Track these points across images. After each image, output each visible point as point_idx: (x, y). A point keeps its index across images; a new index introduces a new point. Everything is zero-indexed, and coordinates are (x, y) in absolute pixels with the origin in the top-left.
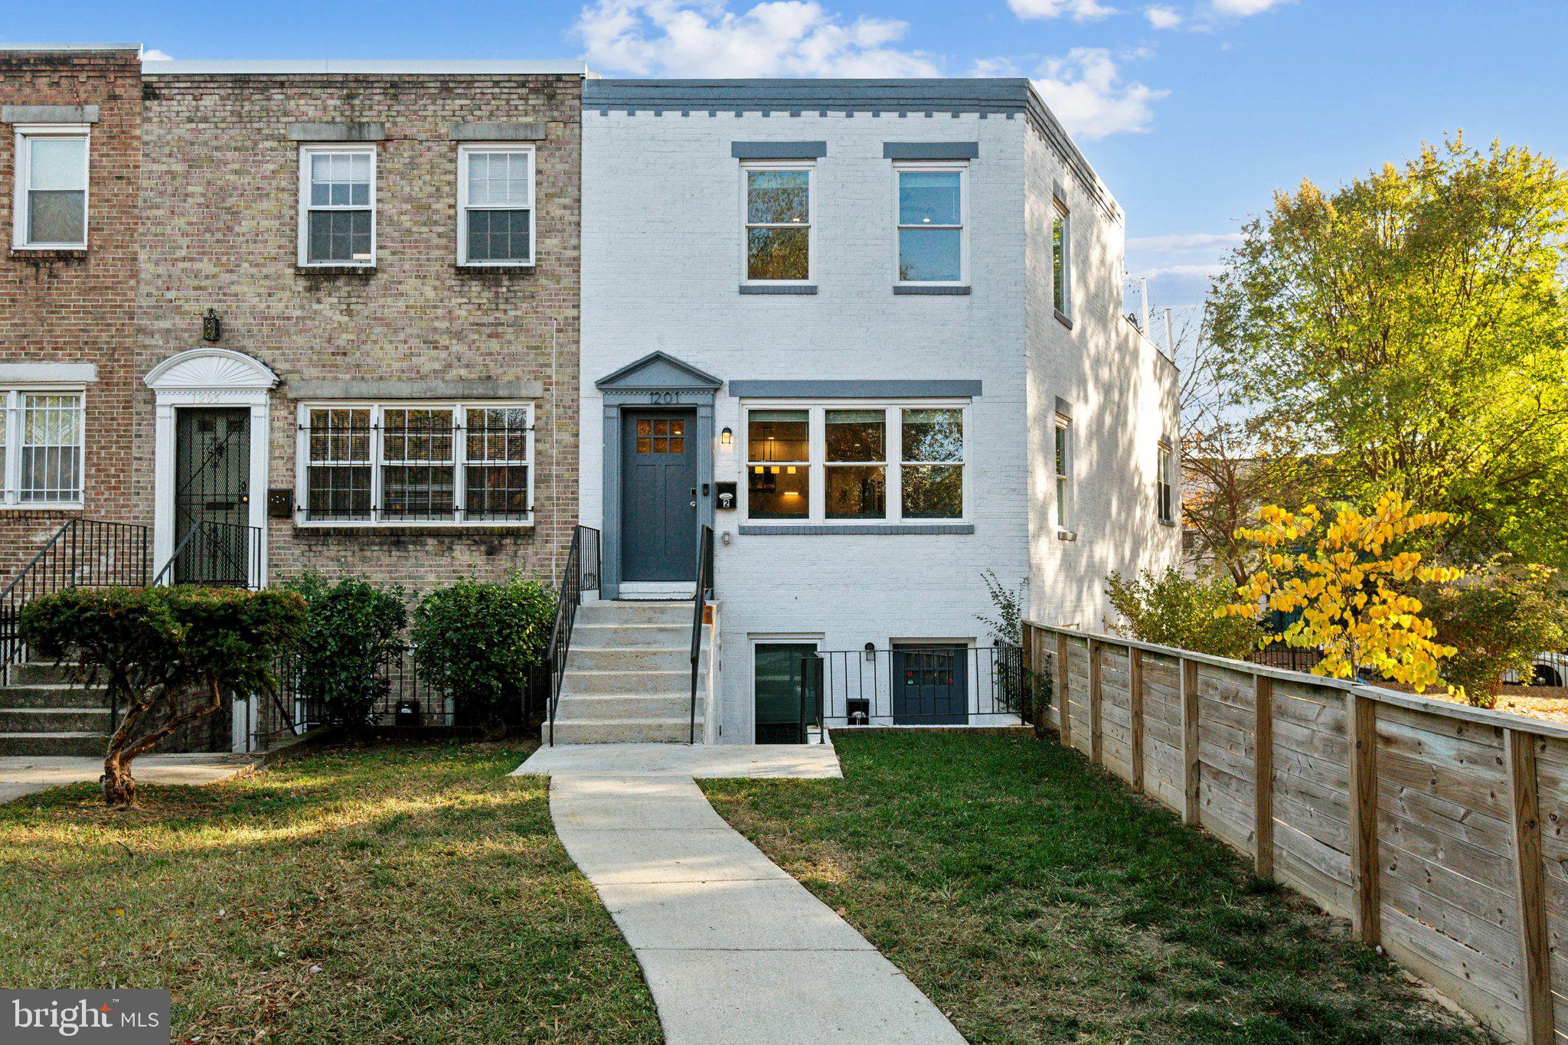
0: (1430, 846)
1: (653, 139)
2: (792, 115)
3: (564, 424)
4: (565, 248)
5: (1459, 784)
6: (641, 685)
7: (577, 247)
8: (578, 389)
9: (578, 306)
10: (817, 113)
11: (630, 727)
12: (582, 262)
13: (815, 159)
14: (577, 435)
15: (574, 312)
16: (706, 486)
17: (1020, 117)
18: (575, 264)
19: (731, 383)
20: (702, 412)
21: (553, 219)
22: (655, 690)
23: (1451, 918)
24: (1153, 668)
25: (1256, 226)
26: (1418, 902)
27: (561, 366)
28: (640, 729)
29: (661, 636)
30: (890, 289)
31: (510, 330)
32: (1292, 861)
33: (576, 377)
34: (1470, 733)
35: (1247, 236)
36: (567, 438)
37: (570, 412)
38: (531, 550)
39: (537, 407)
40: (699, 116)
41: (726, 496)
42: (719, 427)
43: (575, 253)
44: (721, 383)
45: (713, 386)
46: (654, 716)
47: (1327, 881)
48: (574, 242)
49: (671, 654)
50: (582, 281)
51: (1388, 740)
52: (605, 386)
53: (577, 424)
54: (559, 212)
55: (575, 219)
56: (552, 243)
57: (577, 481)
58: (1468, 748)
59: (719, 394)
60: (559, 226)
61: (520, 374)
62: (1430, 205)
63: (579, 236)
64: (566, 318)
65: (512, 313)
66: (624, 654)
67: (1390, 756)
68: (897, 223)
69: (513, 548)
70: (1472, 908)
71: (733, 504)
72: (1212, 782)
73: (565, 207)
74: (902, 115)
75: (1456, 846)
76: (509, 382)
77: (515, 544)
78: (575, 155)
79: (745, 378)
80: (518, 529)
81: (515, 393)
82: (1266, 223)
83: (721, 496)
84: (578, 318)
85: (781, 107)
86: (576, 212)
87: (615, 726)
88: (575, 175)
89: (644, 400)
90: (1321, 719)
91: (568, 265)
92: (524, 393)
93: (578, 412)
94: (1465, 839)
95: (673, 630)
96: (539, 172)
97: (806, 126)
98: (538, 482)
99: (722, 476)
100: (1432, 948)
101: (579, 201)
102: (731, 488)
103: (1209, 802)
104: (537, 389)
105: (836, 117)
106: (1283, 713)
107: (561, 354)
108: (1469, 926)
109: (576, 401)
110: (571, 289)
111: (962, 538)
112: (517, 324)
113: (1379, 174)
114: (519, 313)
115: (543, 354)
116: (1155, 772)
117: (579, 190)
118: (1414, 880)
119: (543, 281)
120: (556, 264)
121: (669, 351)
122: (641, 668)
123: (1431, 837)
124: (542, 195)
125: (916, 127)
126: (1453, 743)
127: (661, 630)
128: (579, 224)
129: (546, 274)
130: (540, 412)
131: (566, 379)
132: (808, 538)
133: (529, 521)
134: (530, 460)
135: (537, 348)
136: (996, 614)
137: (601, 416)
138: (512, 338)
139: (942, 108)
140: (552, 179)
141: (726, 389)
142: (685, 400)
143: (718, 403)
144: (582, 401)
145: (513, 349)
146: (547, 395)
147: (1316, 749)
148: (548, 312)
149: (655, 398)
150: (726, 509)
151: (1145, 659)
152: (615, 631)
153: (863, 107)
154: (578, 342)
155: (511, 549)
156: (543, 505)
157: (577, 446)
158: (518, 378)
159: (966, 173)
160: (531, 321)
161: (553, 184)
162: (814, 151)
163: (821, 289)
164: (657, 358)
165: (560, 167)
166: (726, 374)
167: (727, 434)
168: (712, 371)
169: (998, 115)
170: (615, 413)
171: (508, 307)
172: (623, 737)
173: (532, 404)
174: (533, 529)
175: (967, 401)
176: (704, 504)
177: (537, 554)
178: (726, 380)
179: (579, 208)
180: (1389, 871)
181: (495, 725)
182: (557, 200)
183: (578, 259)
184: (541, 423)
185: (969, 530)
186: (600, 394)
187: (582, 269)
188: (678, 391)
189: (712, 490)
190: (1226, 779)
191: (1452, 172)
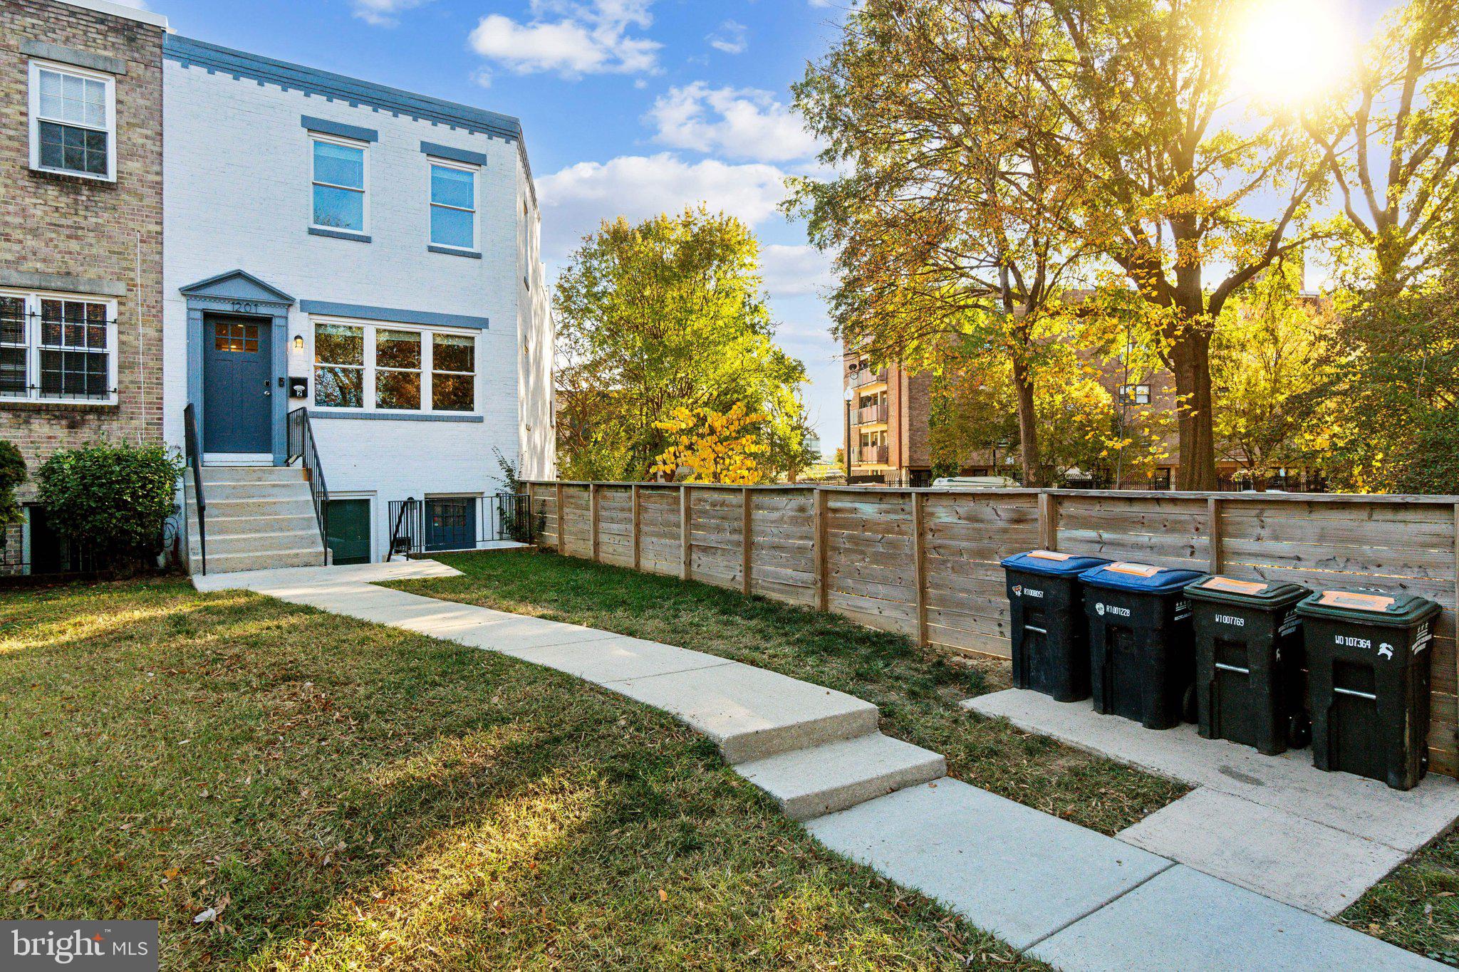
0: (860, 557)
1: (231, 97)
2: (351, 105)
3: (148, 321)
4: (147, 172)
5: (879, 524)
6: (270, 527)
7: (160, 173)
8: (161, 292)
9: (161, 223)
10: (371, 108)
11: (271, 557)
12: (165, 187)
13: (368, 142)
14: (161, 331)
15: (158, 228)
16: (281, 380)
17: (514, 143)
18: (158, 188)
19: (301, 301)
20: (276, 322)
21: (134, 145)
22: (281, 530)
23: (871, 588)
24: (650, 496)
25: (590, 239)
26: (852, 585)
27: (144, 271)
28: (280, 557)
29: (275, 490)
30: (425, 248)
31: (92, 234)
32: (766, 584)
33: (160, 282)
34: (886, 500)
35: (584, 245)
36: (152, 333)
37: (154, 311)
38: (115, 425)
39: (120, 303)
40: (272, 89)
41: (299, 388)
42: (292, 335)
43: (158, 178)
44: (293, 300)
45: (287, 302)
46: (287, 548)
47: (793, 587)
48: (156, 168)
49: (288, 503)
50: (165, 202)
51: (835, 511)
52: (189, 293)
53: (161, 321)
54: (141, 141)
55: (157, 149)
56: (134, 166)
57: (161, 369)
58: (884, 506)
59: (291, 309)
60: (141, 152)
61: (102, 273)
62: (687, 242)
63: (161, 164)
64: (149, 232)
65: (94, 220)
66: (248, 504)
67: (836, 518)
68: (430, 201)
69: (96, 423)
70: (884, 582)
71: (305, 395)
72: (701, 555)
73: (147, 137)
74: (434, 124)
75: (876, 554)
76: (90, 280)
77: (99, 419)
78: (156, 95)
79: (314, 299)
80: (102, 407)
81: (97, 290)
82: (596, 238)
83: (295, 388)
84: (161, 233)
85: (343, 98)
86: (158, 143)
87: (257, 557)
88: (157, 112)
89: (226, 308)
90: (788, 507)
91: (150, 187)
92: (106, 291)
93: (161, 311)
94: (881, 550)
95: (284, 486)
96: (119, 102)
97: (362, 116)
98: (121, 368)
99: (294, 372)
100: (860, 605)
101: (161, 135)
102: (303, 382)
103: (699, 566)
104: (121, 289)
105: (384, 115)
106: (759, 507)
107: (144, 261)
108: (881, 589)
109: (160, 302)
110: (155, 208)
111: (475, 425)
112: (97, 229)
113: (659, 220)
114: (100, 221)
115: (126, 259)
116: (651, 555)
117: (161, 125)
118: (850, 575)
119: (124, 196)
120: (137, 185)
121: (248, 271)
122: (263, 514)
123: (862, 553)
124: (123, 122)
125: (443, 135)
126: (877, 506)
127: (274, 486)
128: (161, 154)
129: (129, 192)
130: (122, 308)
131: (150, 283)
132: (364, 421)
133: (113, 400)
134: (112, 348)
135: (120, 253)
136: (503, 475)
137: (184, 317)
138: (93, 241)
139: (463, 126)
140: (133, 110)
141: (298, 305)
142: (263, 311)
143: (291, 316)
144: (165, 303)
145: (94, 251)
146: (130, 295)
147: (786, 523)
148: (131, 225)
149: (237, 307)
150: (299, 398)
151: (641, 491)
152: (234, 487)
153: (406, 112)
154: (161, 253)
155: (94, 424)
156: (127, 387)
157: (161, 340)
158: (100, 277)
159: (479, 175)
160: (114, 229)
161: (135, 115)
162: (368, 136)
163: (373, 239)
164: (238, 275)
165: (141, 102)
166: (298, 293)
167: (299, 340)
168: (286, 291)
169: (500, 139)
170: (199, 315)
171: (89, 214)
172: (265, 565)
173: (115, 301)
174: (117, 407)
175: (478, 331)
176: (279, 394)
177: (121, 428)
178: (298, 299)
179: (161, 141)
180: (834, 574)
181: (124, 566)
182: (139, 130)
183: (161, 183)
184: (124, 318)
185: (480, 420)
186: (183, 299)
187: (164, 192)
188: (256, 303)
189: (287, 383)
190: (713, 550)
191: (700, 225)
